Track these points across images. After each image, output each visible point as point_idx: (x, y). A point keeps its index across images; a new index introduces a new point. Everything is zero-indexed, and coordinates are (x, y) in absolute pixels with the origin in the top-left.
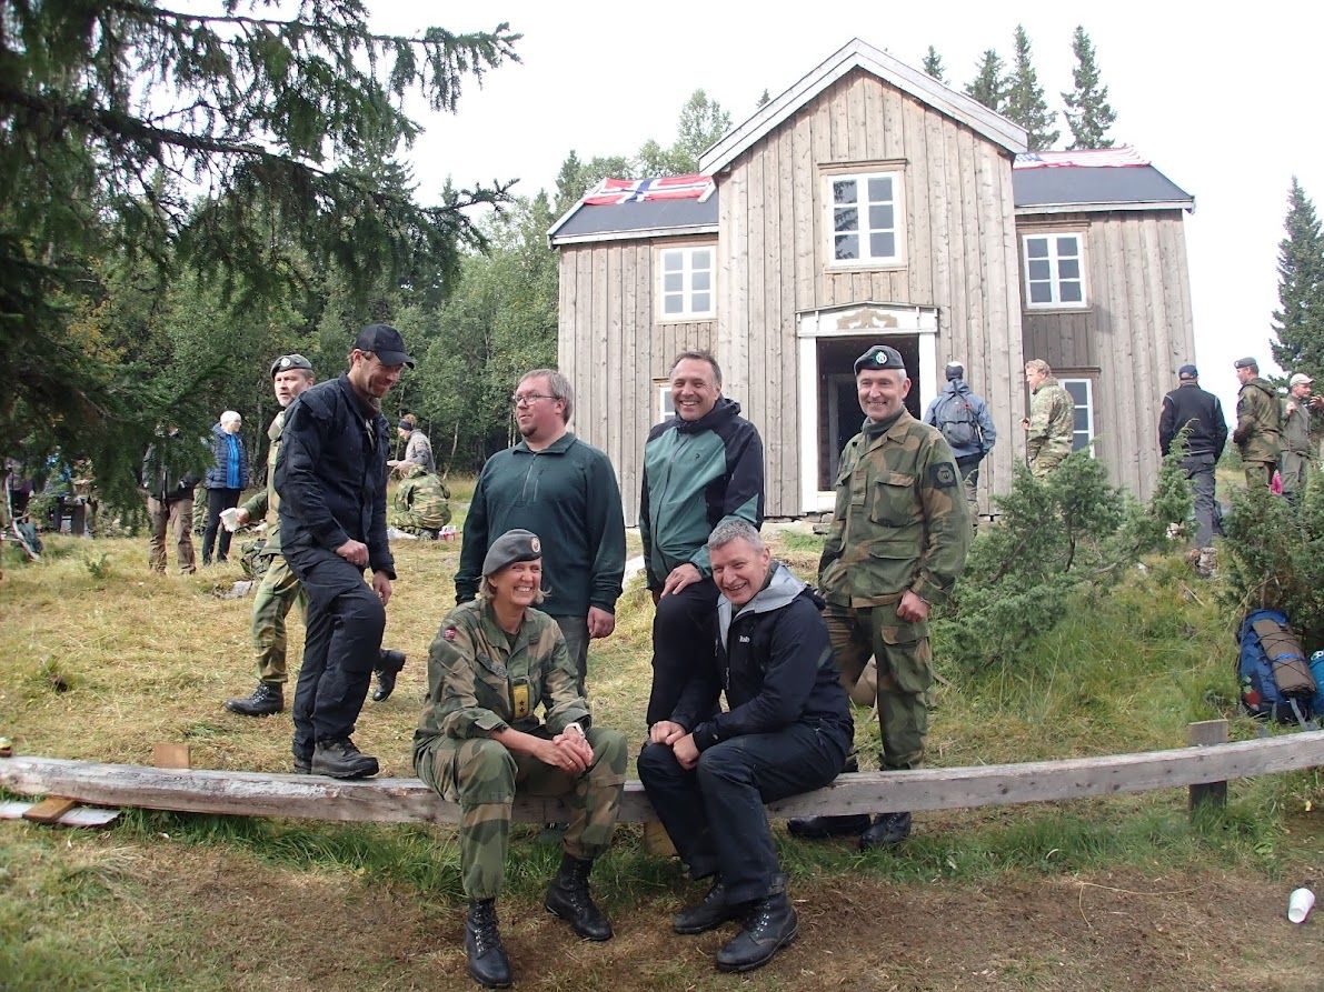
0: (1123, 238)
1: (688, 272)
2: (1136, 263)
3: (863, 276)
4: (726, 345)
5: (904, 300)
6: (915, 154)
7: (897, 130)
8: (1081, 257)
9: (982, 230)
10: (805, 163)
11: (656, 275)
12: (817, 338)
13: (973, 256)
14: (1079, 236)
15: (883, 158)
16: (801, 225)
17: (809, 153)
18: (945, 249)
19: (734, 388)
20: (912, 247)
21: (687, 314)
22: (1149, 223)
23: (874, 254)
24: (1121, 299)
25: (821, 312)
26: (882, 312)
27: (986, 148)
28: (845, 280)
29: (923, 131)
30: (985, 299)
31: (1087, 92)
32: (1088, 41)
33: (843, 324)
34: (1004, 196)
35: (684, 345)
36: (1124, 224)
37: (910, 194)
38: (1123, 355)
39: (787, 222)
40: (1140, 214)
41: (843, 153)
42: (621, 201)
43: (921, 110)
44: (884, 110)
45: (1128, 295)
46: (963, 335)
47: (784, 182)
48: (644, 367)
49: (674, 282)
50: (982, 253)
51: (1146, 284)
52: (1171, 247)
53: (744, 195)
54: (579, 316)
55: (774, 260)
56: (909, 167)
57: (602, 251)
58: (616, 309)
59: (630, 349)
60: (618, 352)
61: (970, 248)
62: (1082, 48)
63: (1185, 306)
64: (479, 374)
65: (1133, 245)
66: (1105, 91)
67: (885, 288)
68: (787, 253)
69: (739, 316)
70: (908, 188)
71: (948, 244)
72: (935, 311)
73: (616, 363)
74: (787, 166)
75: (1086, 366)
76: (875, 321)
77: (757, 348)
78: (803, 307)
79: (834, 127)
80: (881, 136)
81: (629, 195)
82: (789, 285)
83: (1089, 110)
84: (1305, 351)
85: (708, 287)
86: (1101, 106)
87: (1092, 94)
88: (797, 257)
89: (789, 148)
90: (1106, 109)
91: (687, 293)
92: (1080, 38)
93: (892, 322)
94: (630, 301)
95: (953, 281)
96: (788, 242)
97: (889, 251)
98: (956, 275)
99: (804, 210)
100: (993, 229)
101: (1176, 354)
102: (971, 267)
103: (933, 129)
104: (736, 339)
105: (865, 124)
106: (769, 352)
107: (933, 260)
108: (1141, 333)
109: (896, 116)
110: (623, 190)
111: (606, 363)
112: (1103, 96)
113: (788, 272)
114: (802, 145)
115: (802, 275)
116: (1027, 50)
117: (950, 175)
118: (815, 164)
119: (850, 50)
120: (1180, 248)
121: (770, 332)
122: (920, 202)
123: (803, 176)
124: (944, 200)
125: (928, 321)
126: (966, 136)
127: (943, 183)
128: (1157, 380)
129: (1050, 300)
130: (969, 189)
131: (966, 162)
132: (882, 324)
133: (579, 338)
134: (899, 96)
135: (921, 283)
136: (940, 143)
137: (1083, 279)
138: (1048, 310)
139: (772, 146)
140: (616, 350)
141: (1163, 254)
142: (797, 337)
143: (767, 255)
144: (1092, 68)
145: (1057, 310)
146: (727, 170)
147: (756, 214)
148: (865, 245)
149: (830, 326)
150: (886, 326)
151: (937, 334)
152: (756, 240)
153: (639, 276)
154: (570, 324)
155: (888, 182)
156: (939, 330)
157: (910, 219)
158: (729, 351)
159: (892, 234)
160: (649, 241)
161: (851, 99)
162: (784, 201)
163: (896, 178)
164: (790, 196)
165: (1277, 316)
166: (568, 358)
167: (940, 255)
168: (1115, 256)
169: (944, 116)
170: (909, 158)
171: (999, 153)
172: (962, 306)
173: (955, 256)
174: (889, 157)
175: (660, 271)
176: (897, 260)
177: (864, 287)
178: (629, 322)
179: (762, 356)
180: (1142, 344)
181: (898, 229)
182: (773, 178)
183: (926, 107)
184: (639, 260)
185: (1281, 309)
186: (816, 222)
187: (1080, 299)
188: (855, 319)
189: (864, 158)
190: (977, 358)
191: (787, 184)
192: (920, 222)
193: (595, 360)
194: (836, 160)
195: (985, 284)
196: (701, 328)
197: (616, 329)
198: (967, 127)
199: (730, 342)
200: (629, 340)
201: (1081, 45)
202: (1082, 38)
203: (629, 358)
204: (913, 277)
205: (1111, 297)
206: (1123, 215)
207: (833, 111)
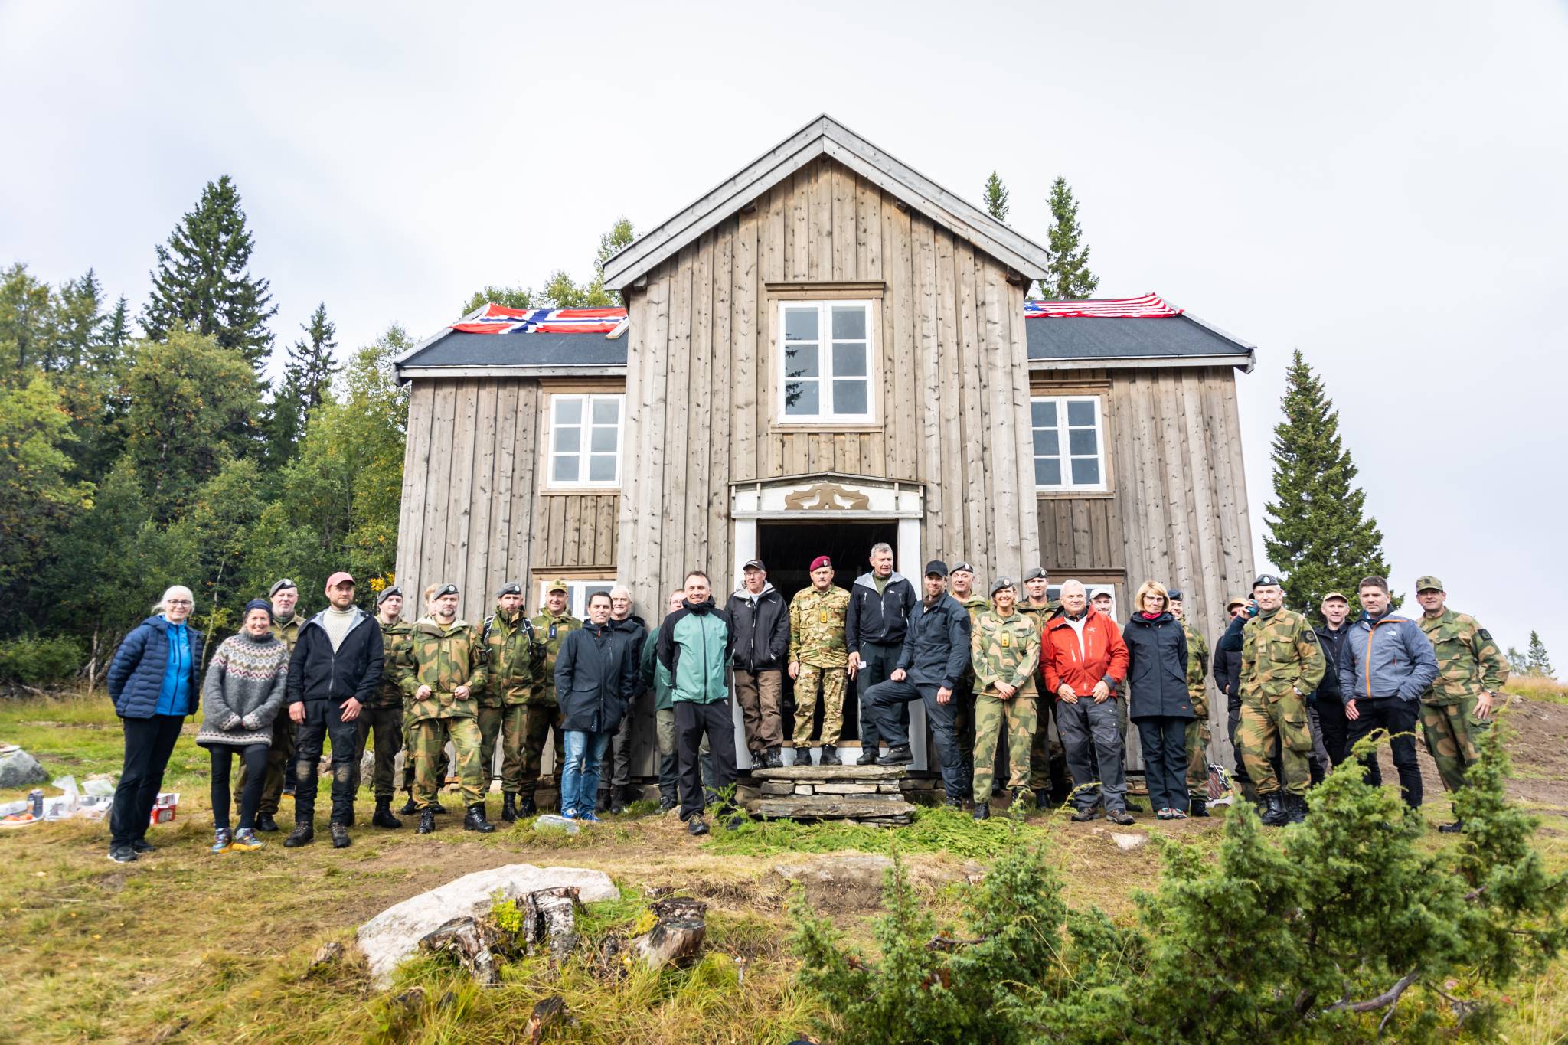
0: (1155, 405)
1: (587, 427)
2: (1172, 435)
3: (823, 438)
4: (631, 525)
5: (878, 473)
6: (896, 276)
7: (873, 243)
8: (1099, 427)
9: (984, 382)
10: (748, 282)
11: (543, 429)
12: (758, 520)
13: (972, 418)
14: (1098, 402)
15: (854, 280)
16: (740, 365)
17: (754, 268)
18: (934, 405)
19: (639, 588)
20: (890, 403)
21: (584, 483)
22: (1189, 385)
23: (838, 409)
24: (1151, 482)
25: (764, 485)
26: (848, 488)
27: (992, 274)
28: (799, 444)
29: (908, 249)
30: (988, 474)
31: (1064, 256)
32: (1069, 197)
33: (793, 502)
34: (1015, 339)
35: (577, 525)
36: (1156, 385)
37: (888, 332)
38: (1156, 554)
39: (722, 360)
40: (1178, 373)
41: (800, 271)
42: (505, 331)
43: (905, 220)
44: (857, 220)
45: (1163, 477)
46: (958, 522)
47: (719, 306)
48: (520, 553)
49: (567, 439)
50: (984, 413)
51: (1186, 463)
52: (1218, 415)
53: (664, 320)
54: (433, 477)
55: (701, 410)
56: (888, 295)
57: (471, 391)
58: (484, 470)
59: (502, 526)
60: (485, 530)
61: (968, 406)
62: (1061, 205)
63: (1239, 492)
64: (335, 550)
65: (1168, 412)
66: (1085, 254)
67: (852, 455)
68: (722, 402)
69: (650, 487)
70: (886, 324)
71: (938, 399)
72: (921, 489)
73: (480, 545)
74: (724, 282)
75: (1107, 567)
76: (838, 500)
77: (674, 532)
78: (740, 477)
79: (789, 236)
80: (852, 249)
81: (518, 325)
82: (721, 442)
83: (1065, 276)
84: (1308, 548)
85: (614, 449)
86: (1079, 272)
87: (1069, 258)
88: (734, 408)
89: (728, 260)
90: (1086, 274)
91: (585, 455)
92: (1060, 194)
93: (862, 503)
94: (506, 462)
95: (944, 448)
96: (722, 386)
97: (860, 407)
98: (949, 440)
99: (745, 344)
100: (999, 380)
101: (1227, 553)
102: (969, 431)
103: (922, 246)
104: (645, 519)
105: (830, 234)
106: (690, 538)
107: (918, 420)
108: (1180, 527)
109: (873, 224)
110: (510, 319)
111: (467, 545)
112: (1083, 260)
113: (721, 427)
114: (746, 259)
115: (740, 433)
116: (1001, 205)
117: (944, 307)
118: (762, 285)
119: (815, 132)
120: (1231, 416)
121: (693, 510)
122: (902, 343)
123: (745, 299)
124: (933, 342)
125: (911, 502)
126: (965, 258)
127: (933, 318)
128: (1203, 587)
129: (1058, 482)
130: (968, 326)
131: (965, 291)
132: (848, 504)
133: (430, 509)
134: (877, 198)
135: (903, 451)
136: (930, 264)
137: (1101, 455)
138: (1057, 494)
139: (705, 254)
140: (481, 525)
141: (1208, 426)
142: (730, 519)
143: (693, 405)
144: (1072, 229)
145: (1069, 494)
146: (642, 283)
147: (679, 347)
148: (826, 397)
149: (775, 504)
150: (853, 507)
151: (923, 521)
152: (679, 382)
153: (520, 428)
154: (419, 488)
155: (860, 314)
156: (925, 514)
157: (888, 364)
158: (635, 534)
159: (865, 382)
160: (535, 382)
161: (813, 200)
162: (719, 331)
163: (869, 307)
164: (727, 324)
165: (1271, 509)
166: (411, 535)
167: (927, 414)
168: (1145, 427)
169: (938, 228)
170: (889, 283)
171: (1009, 281)
172: (956, 483)
173: (947, 415)
174: (863, 279)
175: (550, 424)
176: (870, 417)
177: (824, 453)
178: (502, 490)
179: (680, 543)
180: (1181, 540)
181: (871, 378)
182: (704, 300)
183: (914, 214)
184: (521, 407)
185: (1277, 502)
186: (761, 362)
187: (1097, 482)
188: (810, 495)
189: (828, 279)
190: (977, 556)
191: (722, 309)
192: (901, 369)
193: (452, 540)
194: (790, 280)
195: (987, 454)
196: (602, 502)
197: (482, 500)
198: (967, 244)
199: (636, 522)
200: (502, 513)
201: (1060, 202)
202: (1062, 193)
203: (500, 540)
204: (891, 442)
205: (1139, 478)
206: (1154, 374)
207: (790, 213)
